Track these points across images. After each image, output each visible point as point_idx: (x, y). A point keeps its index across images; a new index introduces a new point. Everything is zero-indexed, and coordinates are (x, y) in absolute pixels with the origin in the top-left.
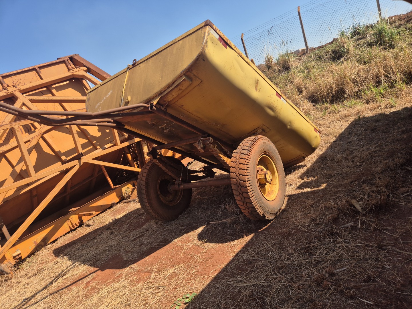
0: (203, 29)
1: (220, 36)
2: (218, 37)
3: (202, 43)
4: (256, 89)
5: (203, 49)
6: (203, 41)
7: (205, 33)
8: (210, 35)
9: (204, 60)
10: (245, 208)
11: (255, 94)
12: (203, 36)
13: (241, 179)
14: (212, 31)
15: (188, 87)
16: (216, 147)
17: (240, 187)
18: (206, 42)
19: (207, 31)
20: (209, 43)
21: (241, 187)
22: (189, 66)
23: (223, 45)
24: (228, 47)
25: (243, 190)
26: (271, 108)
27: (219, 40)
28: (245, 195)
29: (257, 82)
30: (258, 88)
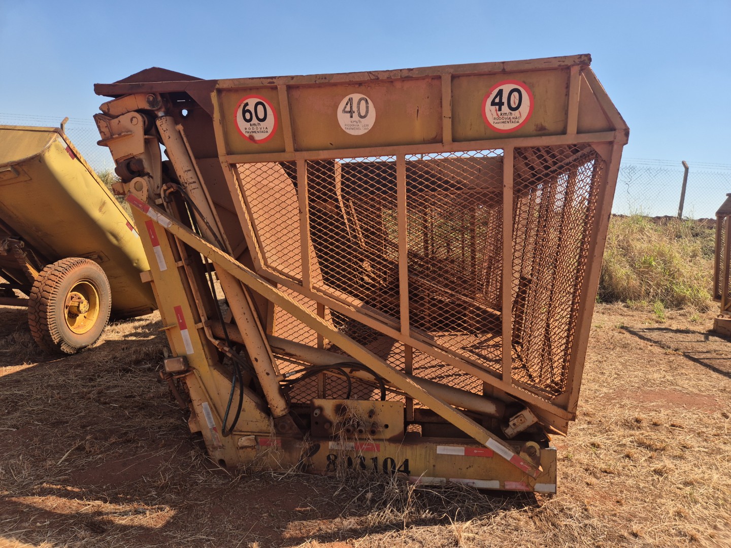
0: (51, 134)
1: (68, 146)
2: (66, 146)
3: (44, 147)
4: (100, 210)
5: (43, 151)
6: (46, 145)
7: (51, 138)
8: (57, 142)
9: (40, 161)
10: (36, 330)
11: (96, 214)
12: (47, 139)
13: (43, 296)
14: (60, 139)
15: (11, 179)
16: (25, 255)
17: (38, 304)
18: (49, 147)
19: (54, 137)
20: (53, 149)
21: (40, 304)
22: (20, 160)
23: (70, 155)
24: (75, 159)
25: (41, 308)
26: (115, 236)
27: (66, 149)
28: (41, 314)
29: (104, 204)
30: (103, 210)
